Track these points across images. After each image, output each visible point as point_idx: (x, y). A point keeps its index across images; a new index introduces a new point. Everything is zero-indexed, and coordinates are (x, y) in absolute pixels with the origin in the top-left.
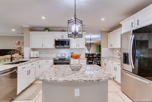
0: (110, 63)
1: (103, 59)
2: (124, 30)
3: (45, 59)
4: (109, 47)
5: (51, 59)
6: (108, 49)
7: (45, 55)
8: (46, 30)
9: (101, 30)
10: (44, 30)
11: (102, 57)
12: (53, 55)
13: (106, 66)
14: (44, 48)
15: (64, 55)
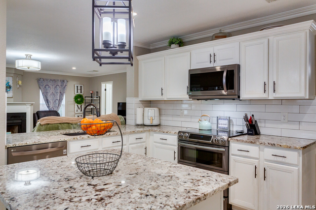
7: (174, 118)
8: (173, 46)
10: (169, 46)
15: (224, 124)
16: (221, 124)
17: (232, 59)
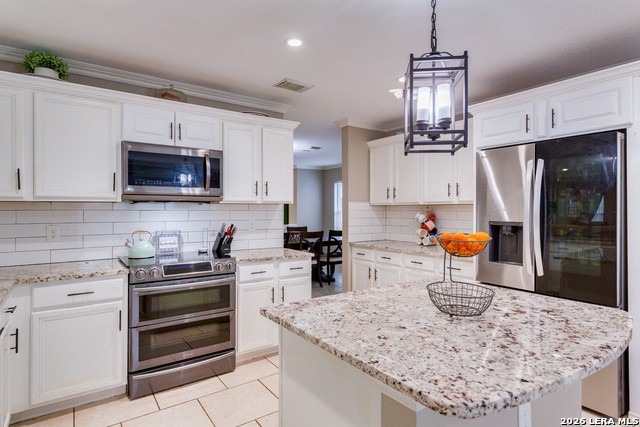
0: (399, 266)
1: (355, 250)
2: (487, 136)
3: (64, 278)
4: (378, 198)
5: (111, 277)
6: (370, 208)
7: (21, 246)
9: (346, 120)
11: (351, 245)
12: (87, 244)
13: (378, 280)
14: (26, 195)
15: (170, 244)
16: (166, 244)
17: (209, 140)
